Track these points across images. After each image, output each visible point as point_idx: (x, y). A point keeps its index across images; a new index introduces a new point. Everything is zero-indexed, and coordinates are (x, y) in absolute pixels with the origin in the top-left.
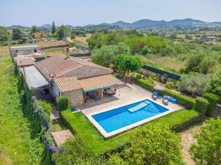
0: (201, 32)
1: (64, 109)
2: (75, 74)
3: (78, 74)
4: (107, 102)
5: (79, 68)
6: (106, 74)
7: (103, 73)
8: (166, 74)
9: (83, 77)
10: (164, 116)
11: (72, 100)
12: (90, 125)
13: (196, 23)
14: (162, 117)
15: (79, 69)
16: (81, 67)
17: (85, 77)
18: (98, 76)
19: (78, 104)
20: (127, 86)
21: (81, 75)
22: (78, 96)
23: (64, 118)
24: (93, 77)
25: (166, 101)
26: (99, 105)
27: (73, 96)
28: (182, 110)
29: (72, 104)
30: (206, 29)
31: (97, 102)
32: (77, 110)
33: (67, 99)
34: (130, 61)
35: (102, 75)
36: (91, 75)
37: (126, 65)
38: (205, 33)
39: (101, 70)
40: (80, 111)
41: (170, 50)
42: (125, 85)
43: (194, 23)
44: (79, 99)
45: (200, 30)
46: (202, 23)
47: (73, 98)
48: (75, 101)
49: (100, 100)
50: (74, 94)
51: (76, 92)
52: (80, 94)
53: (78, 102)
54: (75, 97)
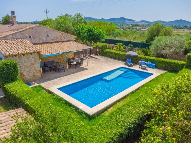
0: (134, 27)
1: (10, 81)
2: (26, 37)
3: (30, 37)
4: (74, 73)
5: (32, 28)
6: (69, 41)
7: (65, 38)
8: (131, 44)
9: (39, 42)
10: (152, 80)
11: (25, 71)
12: (57, 102)
13: (128, 21)
14: (150, 81)
15: (31, 30)
16: (35, 27)
17: (41, 42)
18: (58, 42)
19: (34, 76)
20: (93, 57)
21: (35, 39)
22: (33, 64)
23: (12, 93)
24: (52, 43)
25: (144, 66)
26: (64, 76)
27: (25, 64)
28: (165, 73)
29: (24, 76)
30: (137, 25)
31: (61, 73)
32: (33, 85)
33: (15, 64)
34: (92, 30)
35: (63, 41)
36: (49, 40)
37: (89, 34)
38: (137, 28)
39: (62, 35)
40: (37, 85)
41: (119, 34)
42: (90, 57)
43: (127, 21)
44: (36, 69)
45: (133, 26)
46: (132, 21)
47: (26, 67)
48: (28, 71)
49: (64, 71)
50: (27, 60)
51: (30, 58)
52: (36, 62)
53: (34, 73)
54: (29, 66)
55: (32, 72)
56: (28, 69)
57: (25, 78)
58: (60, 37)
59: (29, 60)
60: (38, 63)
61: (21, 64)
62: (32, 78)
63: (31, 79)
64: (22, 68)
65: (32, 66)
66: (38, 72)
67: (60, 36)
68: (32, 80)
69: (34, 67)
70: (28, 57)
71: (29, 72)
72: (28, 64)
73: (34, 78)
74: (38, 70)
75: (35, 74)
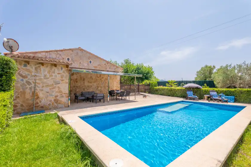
2: (63, 58)
3: (68, 59)
5: (72, 50)
8: (183, 83)
11: (42, 90)
15: (71, 52)
16: (76, 49)
17: (81, 67)
20: (142, 94)
21: (74, 62)
24: (94, 70)
31: (98, 104)
35: (108, 71)
39: (107, 64)
42: (138, 94)
47: (44, 85)
48: (48, 92)
49: (104, 102)
50: (48, 76)
51: (54, 73)
52: (62, 80)
53: (56, 96)
54: (50, 84)
55: (53, 94)
56: (47, 89)
57: (40, 102)
58: (105, 66)
59: (53, 76)
60: (66, 83)
61: (38, 80)
62: (53, 104)
63: (49, 105)
64: (38, 85)
65: (55, 86)
66: (63, 96)
67: (105, 64)
68: (51, 107)
69: (59, 87)
70: (52, 71)
71: (48, 94)
72: (50, 82)
73: (56, 104)
74: (64, 94)
75: (58, 98)
